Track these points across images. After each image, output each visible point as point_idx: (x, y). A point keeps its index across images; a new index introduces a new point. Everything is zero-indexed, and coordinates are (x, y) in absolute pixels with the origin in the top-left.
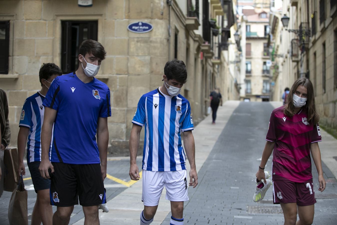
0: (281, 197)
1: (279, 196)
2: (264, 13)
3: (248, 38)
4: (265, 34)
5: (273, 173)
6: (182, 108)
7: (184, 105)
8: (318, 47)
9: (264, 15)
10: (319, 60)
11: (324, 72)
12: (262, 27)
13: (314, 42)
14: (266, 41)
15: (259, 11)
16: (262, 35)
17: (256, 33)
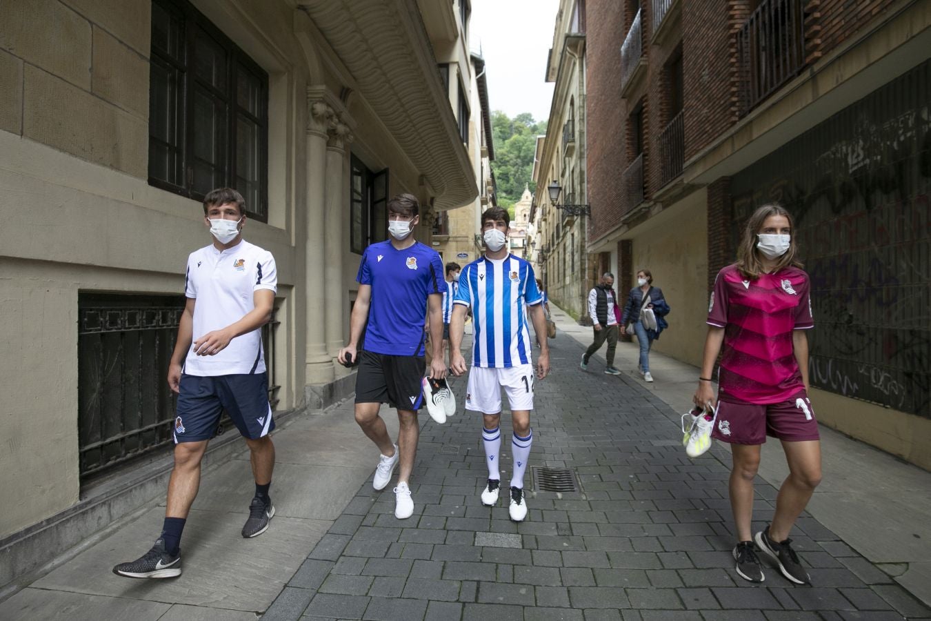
0: (726, 432)
1: (724, 427)
2: (522, 230)
3: (512, 248)
4: (523, 245)
5: (720, 388)
6: (520, 274)
7: (522, 268)
8: (551, 260)
9: (522, 232)
10: (552, 267)
11: (554, 273)
12: (521, 240)
13: (550, 256)
14: (524, 250)
15: (519, 229)
16: (521, 245)
17: (517, 245)
